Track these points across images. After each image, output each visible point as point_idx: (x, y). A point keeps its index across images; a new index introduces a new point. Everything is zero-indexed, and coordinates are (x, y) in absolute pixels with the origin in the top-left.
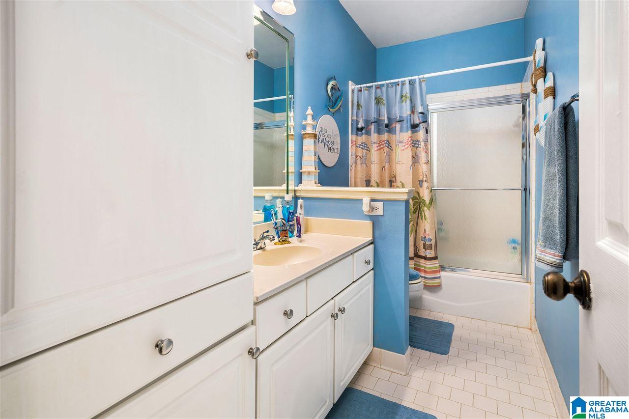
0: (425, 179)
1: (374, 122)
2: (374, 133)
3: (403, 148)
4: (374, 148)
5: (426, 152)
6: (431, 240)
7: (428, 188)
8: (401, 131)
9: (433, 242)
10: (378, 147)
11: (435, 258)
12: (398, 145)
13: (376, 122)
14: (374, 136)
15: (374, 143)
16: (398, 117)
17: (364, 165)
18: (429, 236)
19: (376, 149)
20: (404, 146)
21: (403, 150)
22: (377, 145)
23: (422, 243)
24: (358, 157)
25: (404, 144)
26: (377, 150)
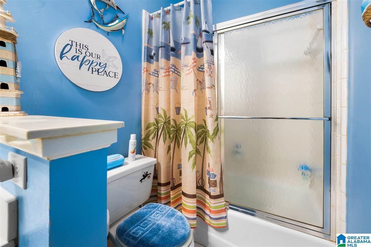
0: (208, 106)
1: (161, 47)
2: (162, 58)
3: (188, 72)
4: (162, 73)
5: (210, 75)
6: (215, 176)
7: (212, 116)
8: (186, 53)
9: (218, 179)
10: (165, 72)
11: (221, 196)
12: (183, 69)
13: (164, 47)
14: (162, 61)
15: (162, 68)
16: (183, 39)
17: (155, 92)
18: (213, 171)
19: (164, 74)
20: (189, 70)
21: (188, 74)
22: (165, 71)
23: (207, 176)
24: (151, 85)
25: (189, 68)
26: (164, 76)
